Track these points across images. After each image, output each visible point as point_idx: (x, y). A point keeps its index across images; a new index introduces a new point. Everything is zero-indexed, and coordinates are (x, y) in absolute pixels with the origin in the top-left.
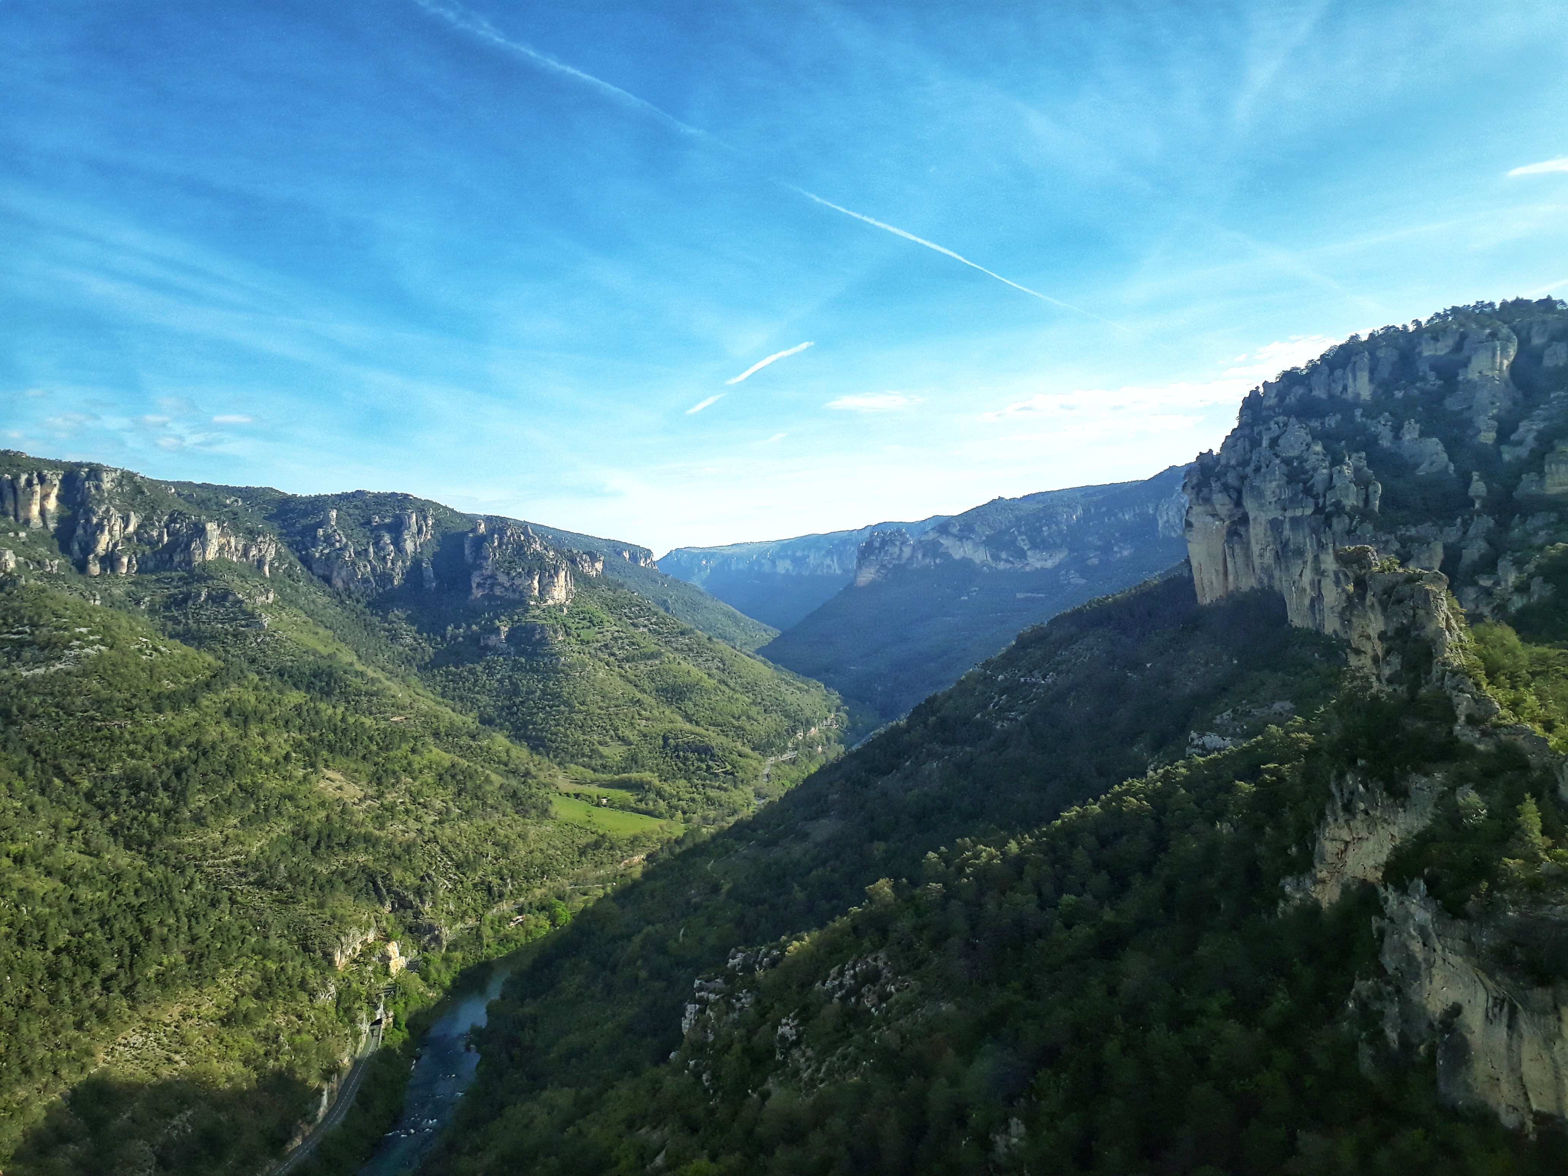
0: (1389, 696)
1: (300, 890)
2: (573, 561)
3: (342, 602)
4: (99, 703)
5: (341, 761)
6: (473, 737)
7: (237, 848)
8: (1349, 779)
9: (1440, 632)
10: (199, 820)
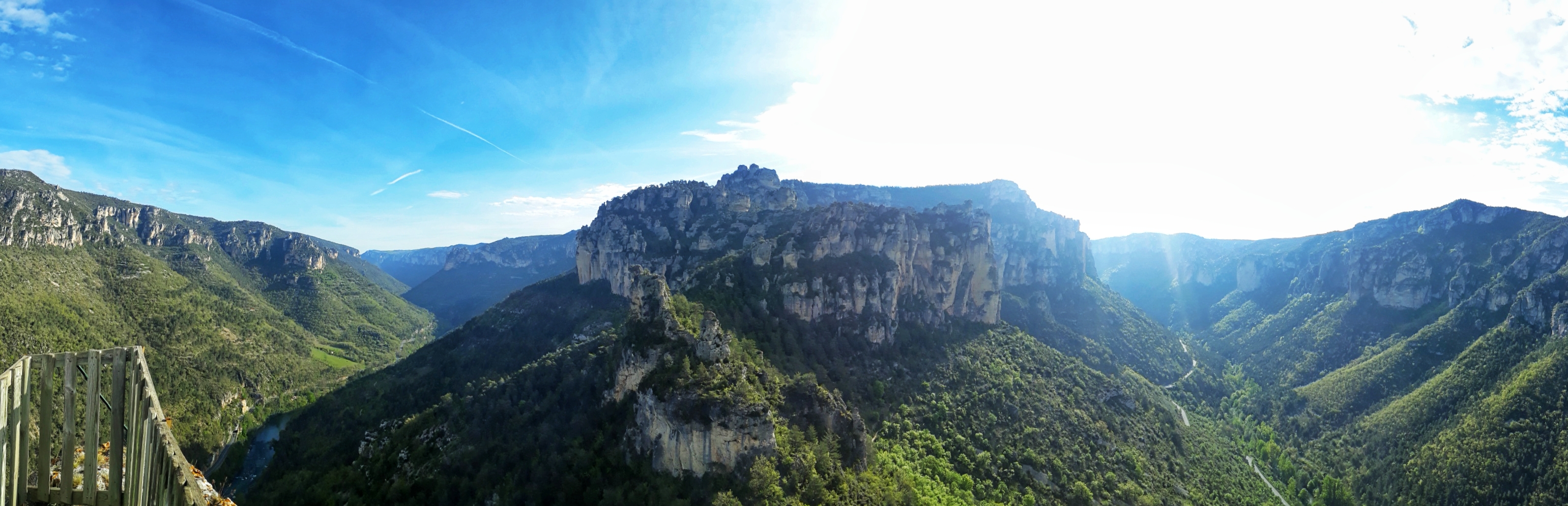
0: (644, 320)
1: (211, 373)
2: (326, 252)
3: (235, 263)
4: (147, 291)
5: (230, 324)
6: (281, 320)
7: (190, 353)
8: (629, 352)
9: (662, 296)
10: (178, 340)
